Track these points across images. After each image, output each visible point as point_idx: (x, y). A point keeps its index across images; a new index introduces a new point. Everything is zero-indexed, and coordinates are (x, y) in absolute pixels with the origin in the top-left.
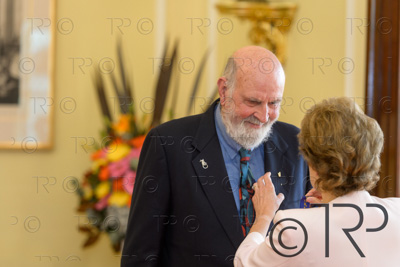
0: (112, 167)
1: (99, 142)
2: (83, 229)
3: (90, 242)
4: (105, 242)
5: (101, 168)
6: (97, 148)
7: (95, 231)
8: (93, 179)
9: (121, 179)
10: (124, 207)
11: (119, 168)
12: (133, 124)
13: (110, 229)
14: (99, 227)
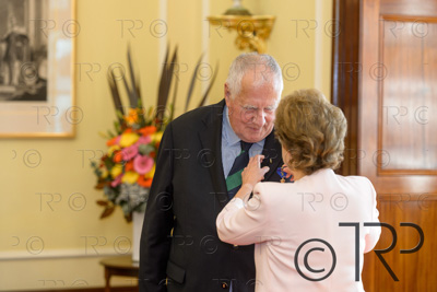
0: (125, 152)
1: (115, 133)
2: (101, 203)
3: (106, 214)
4: (119, 213)
5: (115, 152)
6: (112, 136)
7: (110, 204)
8: (109, 161)
9: (133, 159)
10: (134, 184)
11: (130, 152)
12: (141, 116)
13: (123, 203)
14: (113, 201)
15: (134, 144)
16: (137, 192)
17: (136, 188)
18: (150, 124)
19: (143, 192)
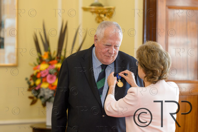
0: (42, 73)
1: (37, 64)
2: (30, 98)
3: (33, 103)
4: (39, 102)
5: (38, 73)
6: (36, 65)
7: (35, 98)
8: (34, 77)
9: (46, 76)
10: (47, 88)
11: (45, 73)
12: (50, 55)
13: (41, 97)
14: (37, 96)
15: (47, 69)
16: (48, 92)
17: (48, 90)
18: (54, 59)
19: (51, 92)
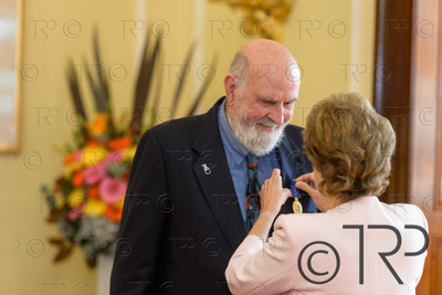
0: (87, 173)
1: (74, 146)
2: (54, 242)
3: (62, 256)
4: (79, 256)
5: (75, 173)
6: (69, 150)
7: (67, 244)
8: (65, 185)
9: (97, 185)
10: (102, 216)
11: (95, 173)
12: (110, 124)
13: (84, 242)
14: (71, 239)
15: (102, 162)
16: (103, 227)
17: (102, 222)
18: (122, 135)
19: (112, 228)
